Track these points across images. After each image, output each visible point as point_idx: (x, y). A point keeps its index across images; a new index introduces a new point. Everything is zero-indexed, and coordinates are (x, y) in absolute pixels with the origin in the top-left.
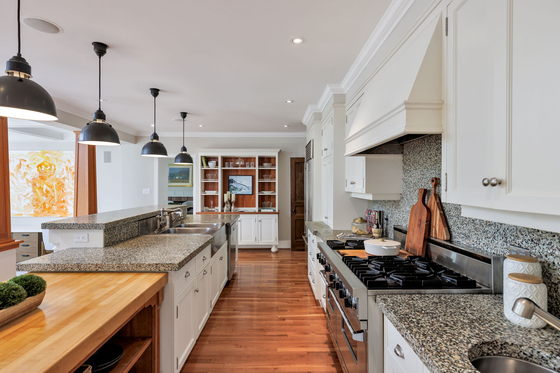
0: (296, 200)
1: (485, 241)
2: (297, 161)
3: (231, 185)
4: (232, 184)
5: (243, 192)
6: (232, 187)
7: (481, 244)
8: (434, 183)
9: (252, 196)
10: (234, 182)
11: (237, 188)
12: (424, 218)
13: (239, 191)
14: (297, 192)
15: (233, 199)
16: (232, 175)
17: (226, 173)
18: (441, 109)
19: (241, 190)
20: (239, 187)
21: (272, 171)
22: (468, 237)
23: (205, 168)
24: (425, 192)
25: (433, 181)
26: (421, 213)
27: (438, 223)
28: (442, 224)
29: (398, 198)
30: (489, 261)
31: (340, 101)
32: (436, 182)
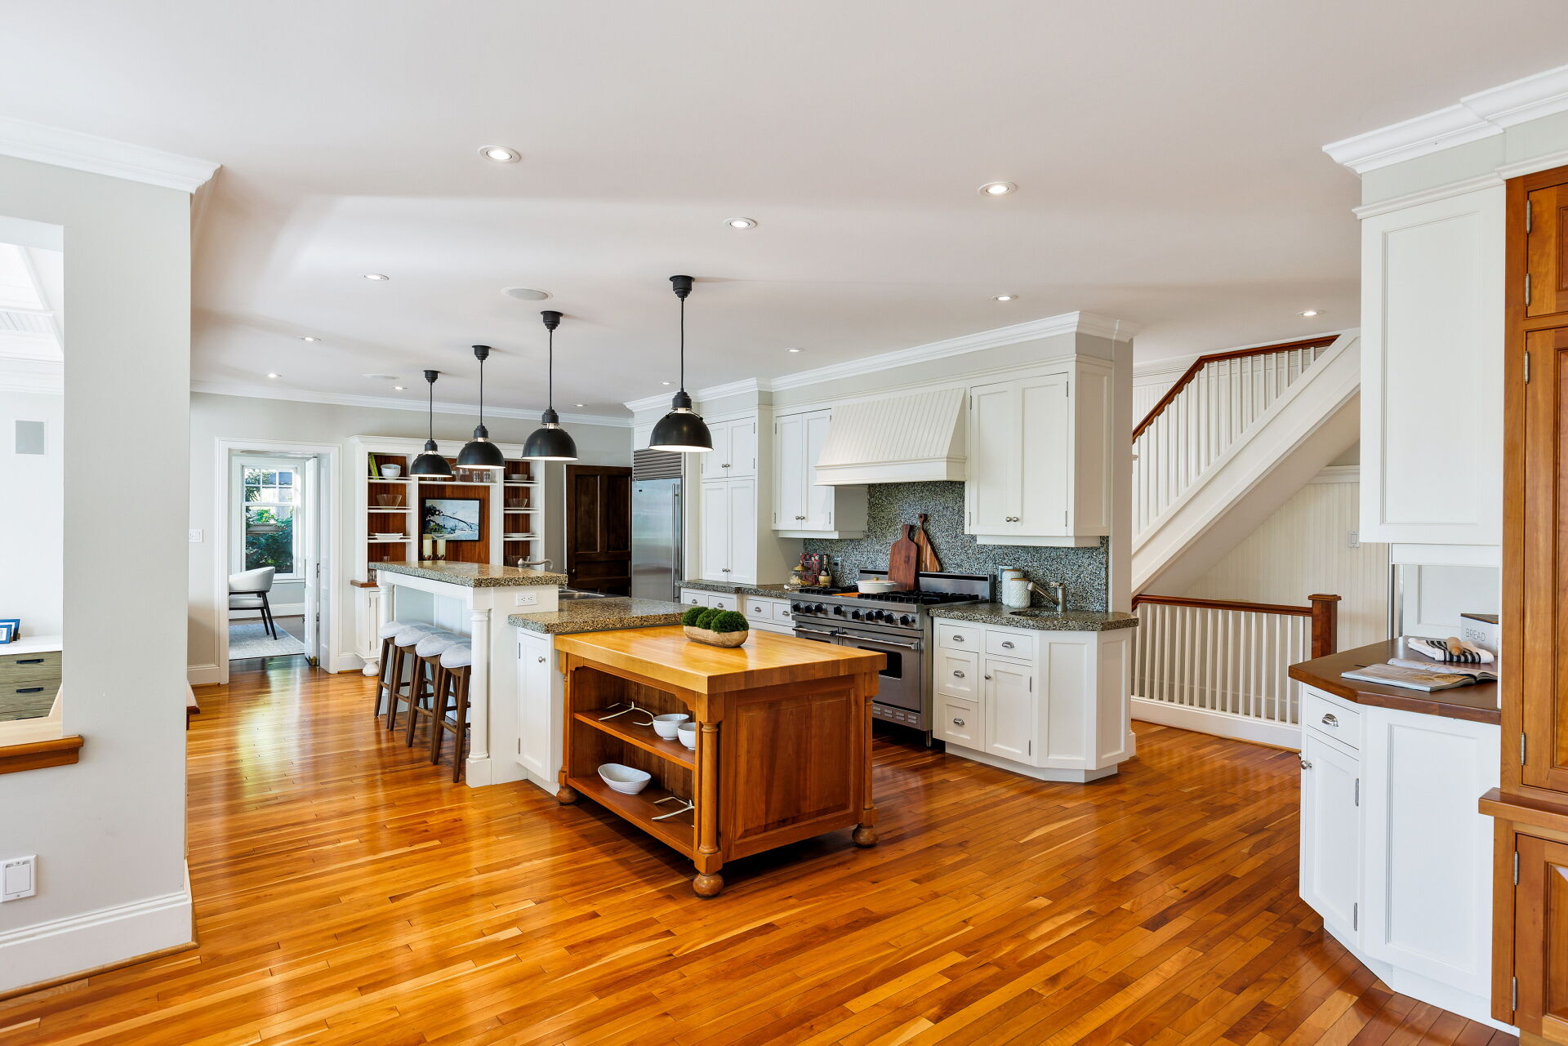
0: (576, 551)
1: (977, 566)
2: (579, 473)
3: (430, 520)
4: (432, 518)
5: (460, 535)
6: (432, 524)
7: (974, 569)
8: (923, 519)
9: (477, 543)
10: (437, 513)
11: (444, 527)
12: (913, 554)
13: (450, 533)
14: (579, 534)
15: (442, 549)
16: (436, 496)
17: (426, 492)
18: (964, 463)
19: (454, 530)
20: (450, 524)
21: (521, 490)
22: (959, 566)
23: (377, 480)
24: (912, 528)
25: (921, 517)
26: (908, 549)
27: (928, 557)
28: (933, 558)
29: (860, 536)
30: (985, 579)
31: (767, 401)
32: (925, 518)
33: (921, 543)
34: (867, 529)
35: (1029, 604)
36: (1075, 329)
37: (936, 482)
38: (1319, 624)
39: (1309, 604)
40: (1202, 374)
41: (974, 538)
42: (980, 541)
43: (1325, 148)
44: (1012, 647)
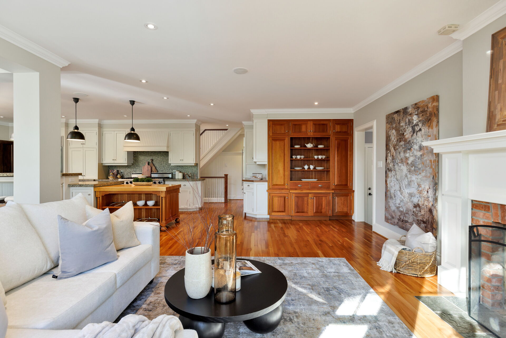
7: (168, 171)
12: (150, 168)
22: (163, 171)
24: (149, 162)
26: (148, 167)
27: (154, 169)
28: (155, 169)
29: (131, 165)
30: (171, 173)
31: (100, 126)
32: (152, 160)
33: (152, 166)
34: (133, 163)
35: (182, 178)
36: (195, 123)
37: (155, 151)
38: (226, 179)
39: (224, 176)
40: (205, 132)
41: (170, 164)
42: (172, 165)
43: (250, 110)
44: (185, 185)
